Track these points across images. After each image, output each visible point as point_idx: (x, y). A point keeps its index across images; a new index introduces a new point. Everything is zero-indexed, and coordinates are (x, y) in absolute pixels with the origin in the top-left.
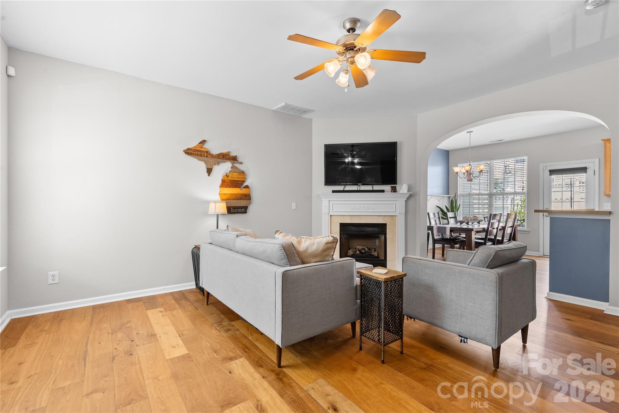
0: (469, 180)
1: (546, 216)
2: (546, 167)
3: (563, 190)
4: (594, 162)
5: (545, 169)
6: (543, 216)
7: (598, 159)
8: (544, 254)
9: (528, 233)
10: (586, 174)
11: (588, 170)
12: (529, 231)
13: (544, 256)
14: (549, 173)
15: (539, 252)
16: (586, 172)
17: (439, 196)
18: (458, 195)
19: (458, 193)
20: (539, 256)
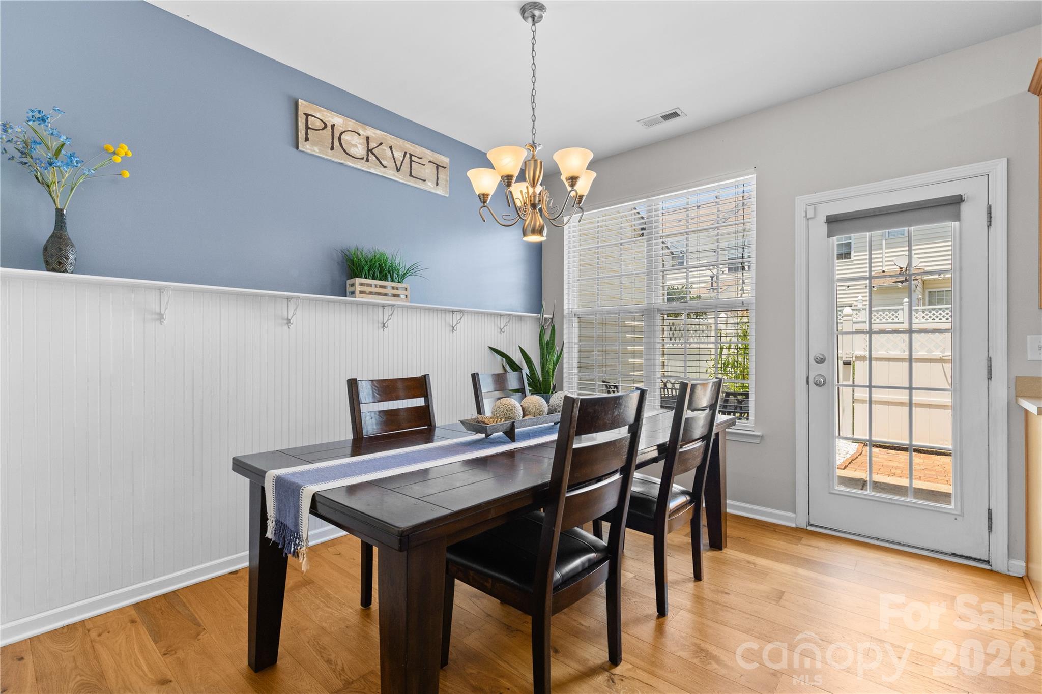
0: (530, 229)
1: (817, 384)
2: (815, 209)
3: (915, 327)
4: (988, 175)
5: (813, 216)
6: (808, 383)
7: (1006, 159)
8: (811, 522)
9: (758, 441)
10: (957, 223)
11: (965, 208)
12: (761, 437)
13: (810, 528)
14: (824, 228)
15: (795, 512)
16: (957, 217)
17: (501, 315)
18: (566, 312)
19: (565, 307)
20: (793, 525)
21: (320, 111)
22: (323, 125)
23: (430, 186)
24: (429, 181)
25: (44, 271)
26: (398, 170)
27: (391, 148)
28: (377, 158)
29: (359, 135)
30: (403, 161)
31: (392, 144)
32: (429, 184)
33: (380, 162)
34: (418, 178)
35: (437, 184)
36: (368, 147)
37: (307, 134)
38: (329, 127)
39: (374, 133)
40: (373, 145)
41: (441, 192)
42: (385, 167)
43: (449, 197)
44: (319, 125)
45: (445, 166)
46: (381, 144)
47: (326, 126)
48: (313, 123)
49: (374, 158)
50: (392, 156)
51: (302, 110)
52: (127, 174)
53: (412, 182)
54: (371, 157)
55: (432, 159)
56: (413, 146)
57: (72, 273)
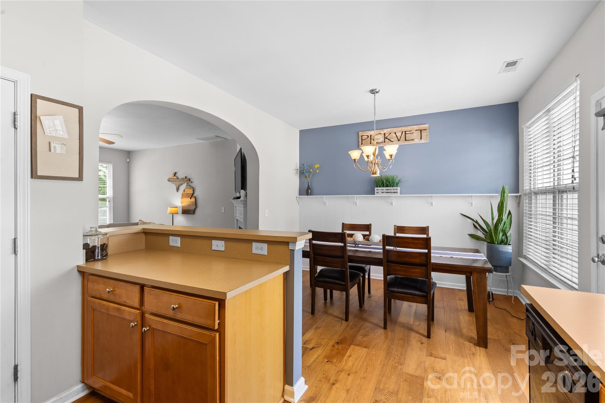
21: (366, 133)
22: (367, 137)
23: (417, 141)
24: (416, 139)
25: (305, 195)
26: (399, 140)
27: (395, 133)
28: (389, 140)
29: (381, 134)
30: (401, 136)
31: (395, 131)
32: (416, 140)
33: (390, 141)
34: (409, 140)
35: (421, 139)
36: (385, 137)
37: (362, 142)
38: (370, 137)
39: (387, 131)
40: (386, 136)
41: (424, 141)
42: (392, 142)
43: (429, 142)
44: (366, 137)
45: (425, 129)
46: (390, 133)
47: (368, 136)
48: (364, 138)
49: (388, 140)
50: (396, 136)
51: (360, 135)
52: (318, 171)
53: (407, 143)
54: (386, 140)
55: (417, 129)
56: (406, 128)
57: (310, 195)
